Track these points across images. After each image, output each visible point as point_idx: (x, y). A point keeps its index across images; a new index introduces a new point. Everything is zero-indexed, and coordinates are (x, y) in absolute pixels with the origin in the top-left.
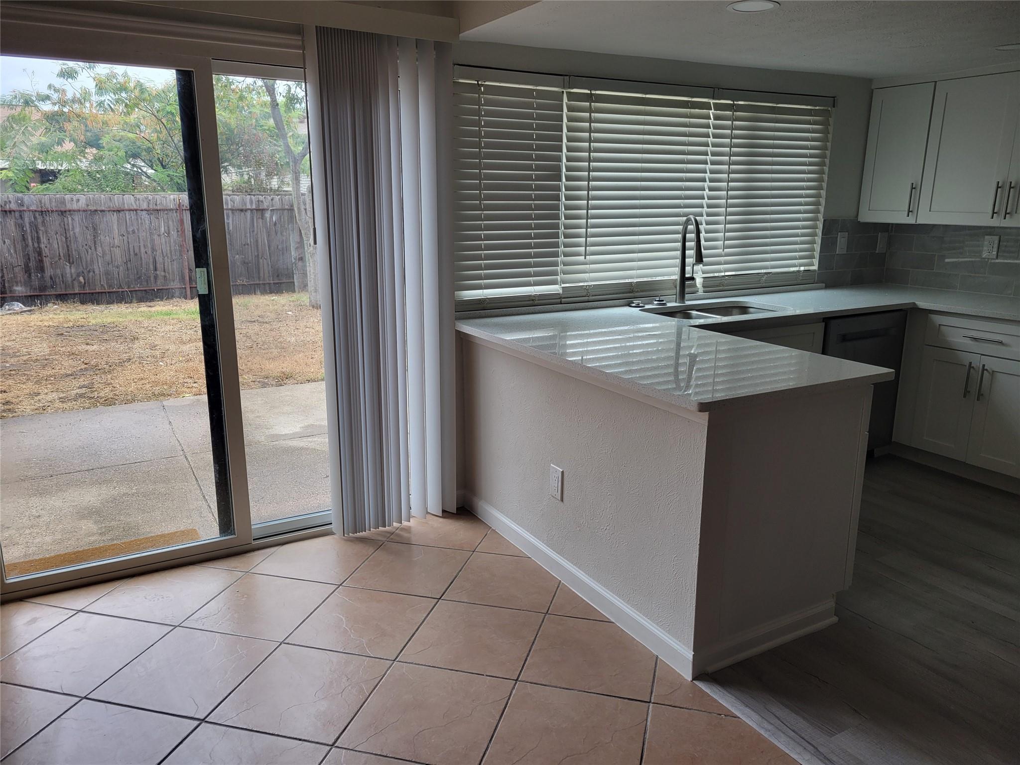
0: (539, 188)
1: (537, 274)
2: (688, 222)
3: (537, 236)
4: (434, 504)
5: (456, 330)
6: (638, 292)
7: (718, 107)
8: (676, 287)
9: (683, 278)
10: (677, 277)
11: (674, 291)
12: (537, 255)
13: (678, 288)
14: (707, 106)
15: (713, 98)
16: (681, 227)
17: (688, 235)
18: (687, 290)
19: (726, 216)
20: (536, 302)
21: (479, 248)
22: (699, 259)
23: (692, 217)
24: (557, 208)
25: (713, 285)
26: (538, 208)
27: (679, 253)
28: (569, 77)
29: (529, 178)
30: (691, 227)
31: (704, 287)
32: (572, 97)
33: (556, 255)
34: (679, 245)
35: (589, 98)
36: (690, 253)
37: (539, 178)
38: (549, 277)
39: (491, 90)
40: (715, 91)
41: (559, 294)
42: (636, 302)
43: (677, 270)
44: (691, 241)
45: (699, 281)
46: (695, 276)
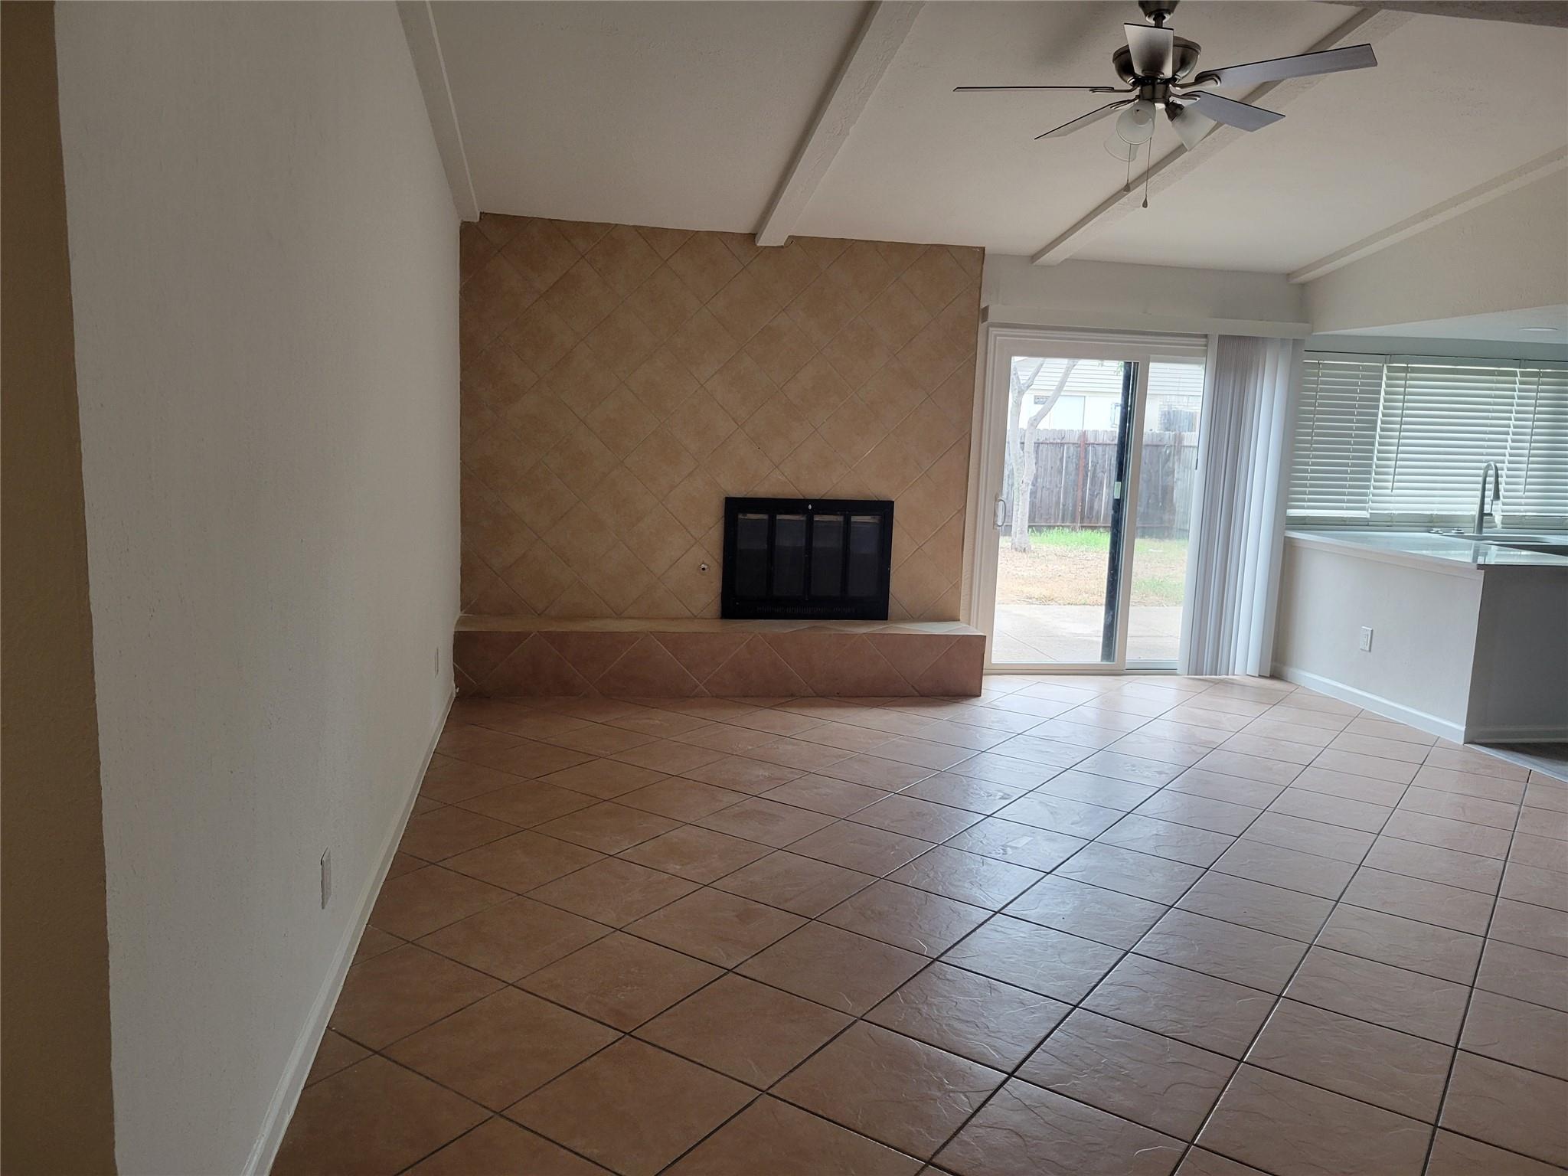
0: (1357, 436)
1: (1349, 501)
2: (1488, 467)
3: (1352, 472)
4: (1252, 668)
5: (1285, 537)
6: (1437, 522)
7: (1523, 374)
8: (1474, 521)
9: (1482, 514)
10: (1475, 512)
11: (1472, 525)
12: (1351, 487)
13: (1476, 522)
14: (1515, 374)
15: (1520, 368)
16: (1482, 471)
17: (1488, 479)
18: (1484, 525)
19: (1528, 464)
20: (1347, 523)
21: (1305, 478)
22: (1497, 496)
23: (1492, 463)
24: (1372, 451)
25: (1509, 522)
26: (1355, 451)
27: (1479, 493)
28: (1389, 356)
29: (1351, 429)
30: (1492, 472)
31: (1502, 523)
32: (1390, 369)
33: (1368, 487)
34: (1480, 486)
35: (1406, 370)
36: (1489, 494)
37: (1358, 429)
38: (1361, 504)
39: (1326, 366)
40: (1521, 362)
41: (1366, 518)
42: (1435, 529)
43: (1477, 507)
44: (1491, 483)
45: (1498, 519)
46: (1493, 512)
